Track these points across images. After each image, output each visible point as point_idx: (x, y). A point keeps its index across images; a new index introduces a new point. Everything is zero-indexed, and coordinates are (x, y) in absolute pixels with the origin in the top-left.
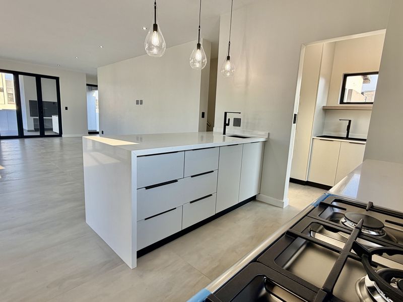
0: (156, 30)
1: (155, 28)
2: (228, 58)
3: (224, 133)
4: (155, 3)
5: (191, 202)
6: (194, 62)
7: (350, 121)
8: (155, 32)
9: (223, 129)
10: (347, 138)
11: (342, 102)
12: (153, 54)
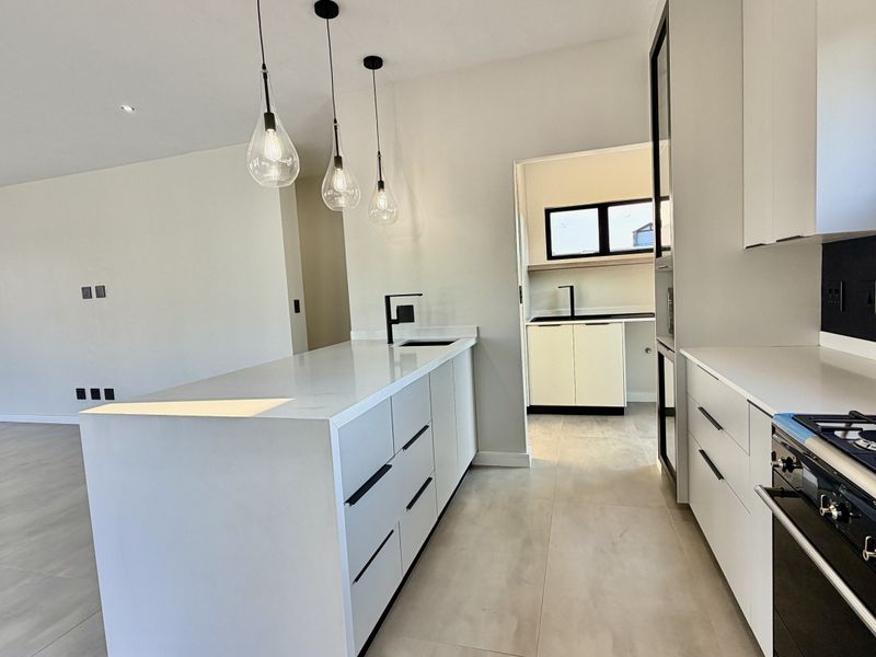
0: (274, 127)
1: (270, 121)
2: (381, 185)
3: (390, 341)
4: (264, 67)
5: (409, 507)
6: (333, 197)
7: (572, 288)
8: (271, 130)
9: (386, 331)
10: (573, 317)
11: (550, 257)
12: (270, 182)
